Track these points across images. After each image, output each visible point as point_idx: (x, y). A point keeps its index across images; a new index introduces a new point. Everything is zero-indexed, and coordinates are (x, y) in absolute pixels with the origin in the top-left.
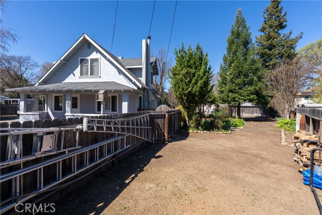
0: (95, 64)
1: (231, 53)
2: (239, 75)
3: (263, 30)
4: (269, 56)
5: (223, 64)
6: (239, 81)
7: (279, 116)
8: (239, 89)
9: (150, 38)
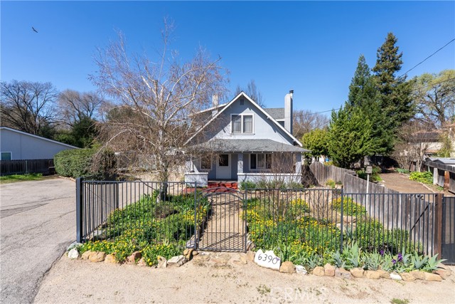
0: (247, 120)
3: (376, 70)
9: (292, 92)
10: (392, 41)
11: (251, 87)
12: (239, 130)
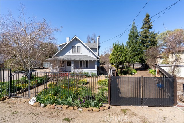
0: (79, 48)
1: (130, 41)
2: (134, 51)
3: (142, 28)
4: (145, 41)
5: (126, 45)
6: (134, 53)
7: (150, 68)
8: (134, 57)
9: (99, 36)
10: (148, 16)
11: (94, 35)
12: (75, 51)
